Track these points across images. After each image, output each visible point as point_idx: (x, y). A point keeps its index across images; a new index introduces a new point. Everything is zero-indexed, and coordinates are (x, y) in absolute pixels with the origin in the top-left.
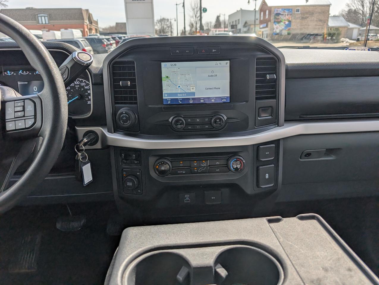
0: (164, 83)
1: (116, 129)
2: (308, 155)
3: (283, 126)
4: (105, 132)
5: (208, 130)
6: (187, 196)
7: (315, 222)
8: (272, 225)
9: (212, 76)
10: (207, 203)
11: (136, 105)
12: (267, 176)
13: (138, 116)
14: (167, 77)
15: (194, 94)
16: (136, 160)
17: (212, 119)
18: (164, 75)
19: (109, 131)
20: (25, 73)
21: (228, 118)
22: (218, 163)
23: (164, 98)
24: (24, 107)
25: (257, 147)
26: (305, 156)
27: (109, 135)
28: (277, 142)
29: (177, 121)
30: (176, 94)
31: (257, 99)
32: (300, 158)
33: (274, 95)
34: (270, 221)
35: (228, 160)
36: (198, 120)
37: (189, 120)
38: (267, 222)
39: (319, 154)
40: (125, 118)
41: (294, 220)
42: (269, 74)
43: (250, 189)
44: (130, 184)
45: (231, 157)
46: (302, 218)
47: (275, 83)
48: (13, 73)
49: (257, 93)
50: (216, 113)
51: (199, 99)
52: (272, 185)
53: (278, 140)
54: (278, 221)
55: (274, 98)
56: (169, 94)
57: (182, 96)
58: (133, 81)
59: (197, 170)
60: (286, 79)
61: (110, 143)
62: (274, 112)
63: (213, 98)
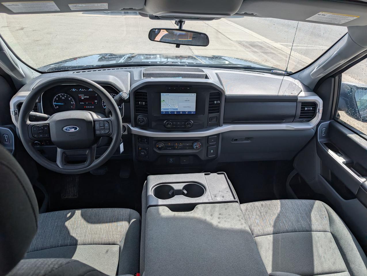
0: (162, 103)
1: (136, 125)
2: (236, 140)
3: (222, 126)
4: (130, 126)
5: (183, 128)
6: (171, 160)
7: (223, 175)
8: (206, 176)
9: (187, 101)
10: (182, 163)
11: (147, 114)
12: (212, 151)
13: (148, 119)
14: (164, 100)
15: (177, 109)
16: (146, 142)
17: (186, 123)
18: (162, 100)
19: (132, 126)
20: (83, 90)
21: (194, 122)
22: (188, 145)
23: (161, 111)
24: (104, 124)
25: (208, 137)
26: (235, 140)
27: (132, 128)
28: (218, 135)
29: (168, 124)
30: (168, 109)
31: (209, 113)
32: (232, 141)
33: (218, 111)
34: (205, 174)
35: (193, 143)
36: (179, 123)
37: (174, 123)
38: (204, 175)
39: (242, 139)
40: (141, 121)
41: (215, 174)
42: (216, 100)
43: (203, 157)
44: (143, 153)
45: (194, 142)
46: (218, 174)
47: (219, 105)
48: (76, 90)
49: (209, 110)
50: (188, 120)
51: (180, 112)
52: (214, 156)
53: (219, 134)
54: (209, 174)
55: (218, 112)
56: (164, 109)
57: (171, 110)
58: (146, 102)
59: (177, 148)
60: (225, 102)
61: (133, 133)
62: (218, 119)
63: (187, 112)
